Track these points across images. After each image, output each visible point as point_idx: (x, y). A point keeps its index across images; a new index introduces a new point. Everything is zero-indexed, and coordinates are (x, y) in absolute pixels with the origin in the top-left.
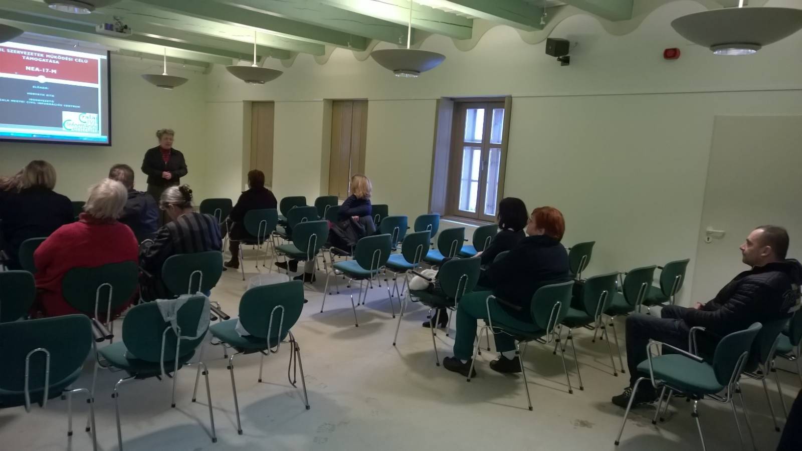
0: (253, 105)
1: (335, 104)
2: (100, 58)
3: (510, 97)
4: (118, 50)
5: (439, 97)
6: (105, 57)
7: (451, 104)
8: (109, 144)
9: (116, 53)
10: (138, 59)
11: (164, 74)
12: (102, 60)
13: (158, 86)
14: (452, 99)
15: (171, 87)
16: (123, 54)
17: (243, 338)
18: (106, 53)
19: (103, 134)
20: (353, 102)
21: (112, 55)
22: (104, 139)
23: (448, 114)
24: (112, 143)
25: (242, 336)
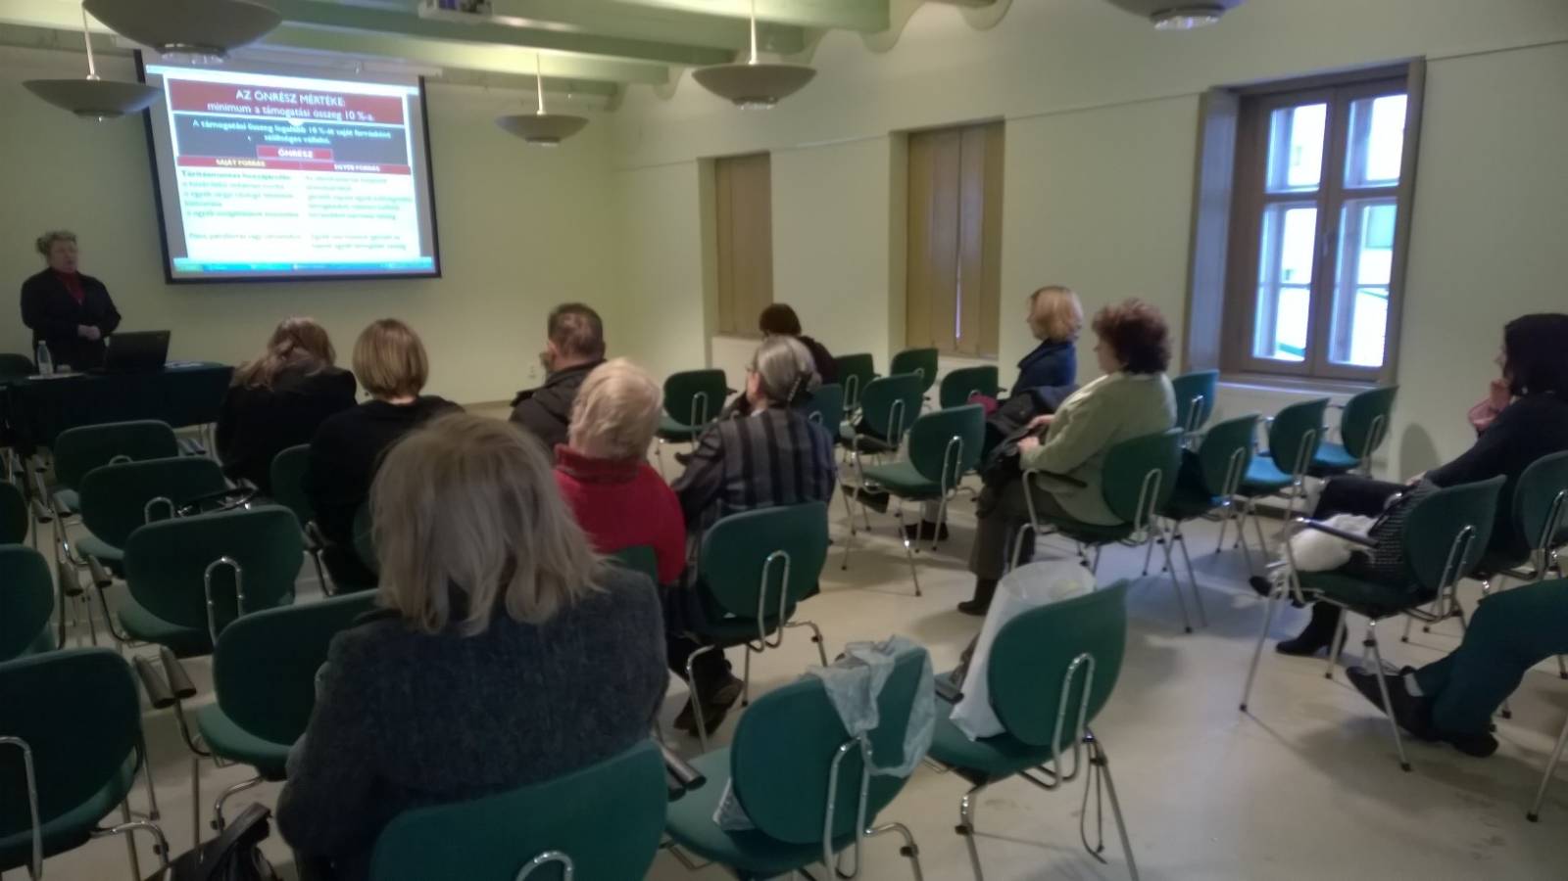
0: (719, 166)
1: (914, 139)
2: (404, 93)
3: (1422, 62)
4: (439, 72)
5: (1204, 87)
6: (415, 91)
7: (1232, 103)
8: (438, 274)
9: (436, 80)
10: (478, 90)
11: (540, 112)
12: (411, 98)
13: (530, 139)
14: (1232, 90)
15: (556, 139)
16: (448, 82)
17: (982, 745)
18: (417, 80)
19: (424, 253)
20: (960, 130)
21: (428, 86)
22: (427, 263)
23: (1225, 130)
24: (443, 274)
25: (979, 739)
